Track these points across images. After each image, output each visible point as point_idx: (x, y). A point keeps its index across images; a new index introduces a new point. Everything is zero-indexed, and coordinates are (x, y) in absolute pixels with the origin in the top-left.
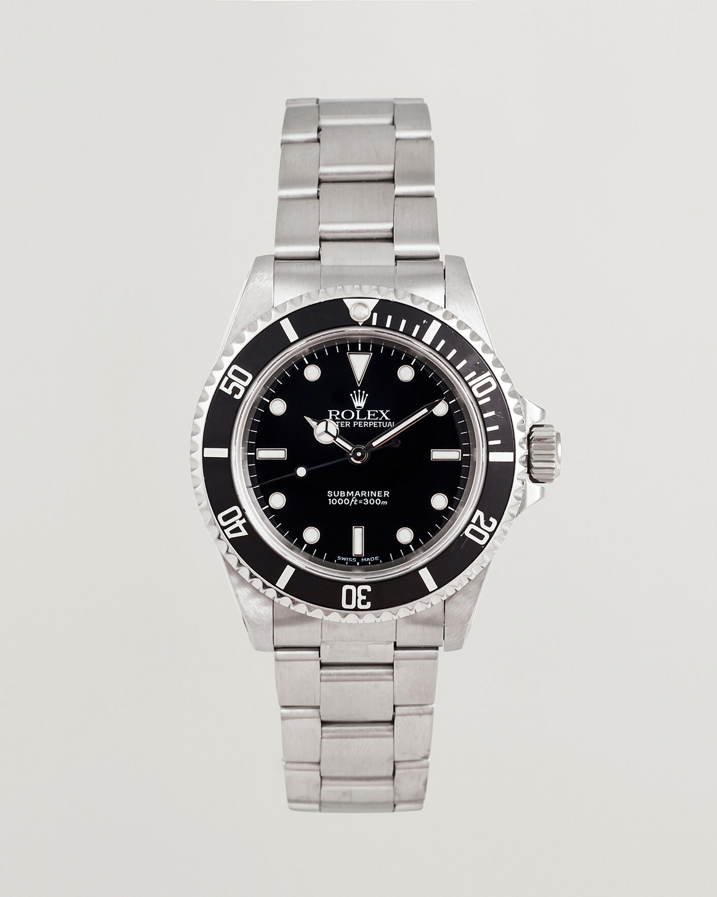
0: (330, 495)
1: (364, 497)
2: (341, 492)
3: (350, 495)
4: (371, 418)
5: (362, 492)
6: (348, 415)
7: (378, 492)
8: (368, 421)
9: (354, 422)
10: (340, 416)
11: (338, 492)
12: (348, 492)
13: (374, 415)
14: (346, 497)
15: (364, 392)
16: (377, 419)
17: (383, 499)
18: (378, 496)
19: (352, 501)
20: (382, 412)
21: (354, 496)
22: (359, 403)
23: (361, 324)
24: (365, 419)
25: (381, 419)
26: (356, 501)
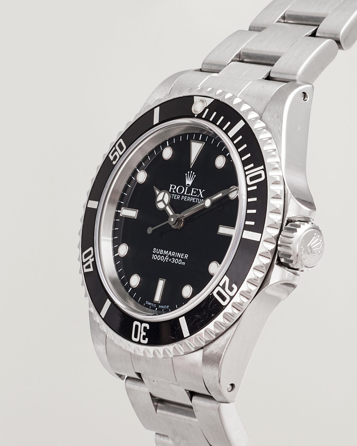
0: (154, 251)
1: (173, 257)
2: (161, 250)
3: (166, 253)
4: (193, 195)
5: (173, 252)
6: (180, 190)
7: (182, 254)
8: (191, 196)
9: (183, 196)
10: (175, 190)
11: (160, 250)
12: (165, 251)
13: (195, 192)
14: (162, 255)
15: (194, 173)
16: (196, 196)
17: (183, 260)
18: (181, 257)
19: (166, 258)
20: (200, 190)
21: (167, 255)
22: (189, 182)
23: (196, 116)
24: (189, 195)
25: (198, 196)
26: (168, 259)
